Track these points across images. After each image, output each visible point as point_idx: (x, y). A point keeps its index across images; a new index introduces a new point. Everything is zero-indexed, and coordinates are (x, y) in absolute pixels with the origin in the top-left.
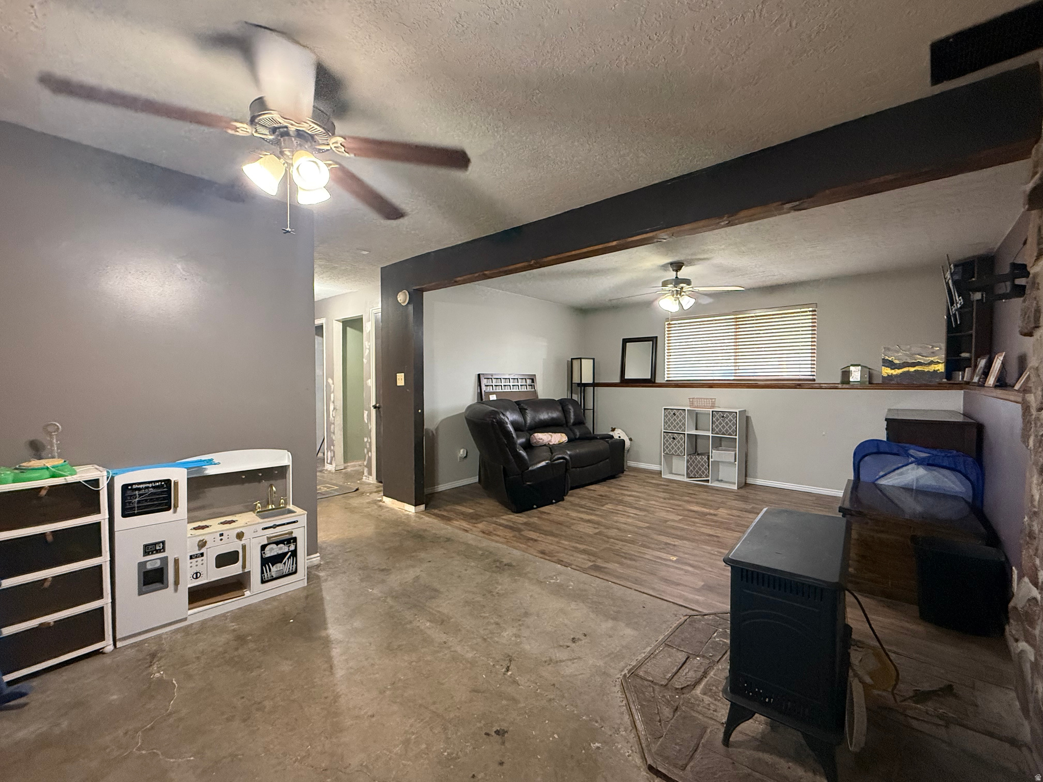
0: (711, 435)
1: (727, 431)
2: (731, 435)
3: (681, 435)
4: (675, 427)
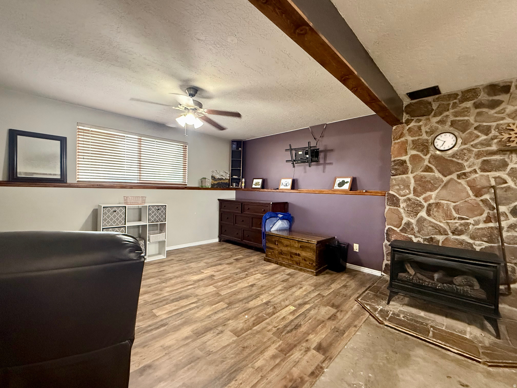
0: (148, 224)
1: (160, 219)
2: (163, 222)
3: (122, 228)
4: (114, 222)
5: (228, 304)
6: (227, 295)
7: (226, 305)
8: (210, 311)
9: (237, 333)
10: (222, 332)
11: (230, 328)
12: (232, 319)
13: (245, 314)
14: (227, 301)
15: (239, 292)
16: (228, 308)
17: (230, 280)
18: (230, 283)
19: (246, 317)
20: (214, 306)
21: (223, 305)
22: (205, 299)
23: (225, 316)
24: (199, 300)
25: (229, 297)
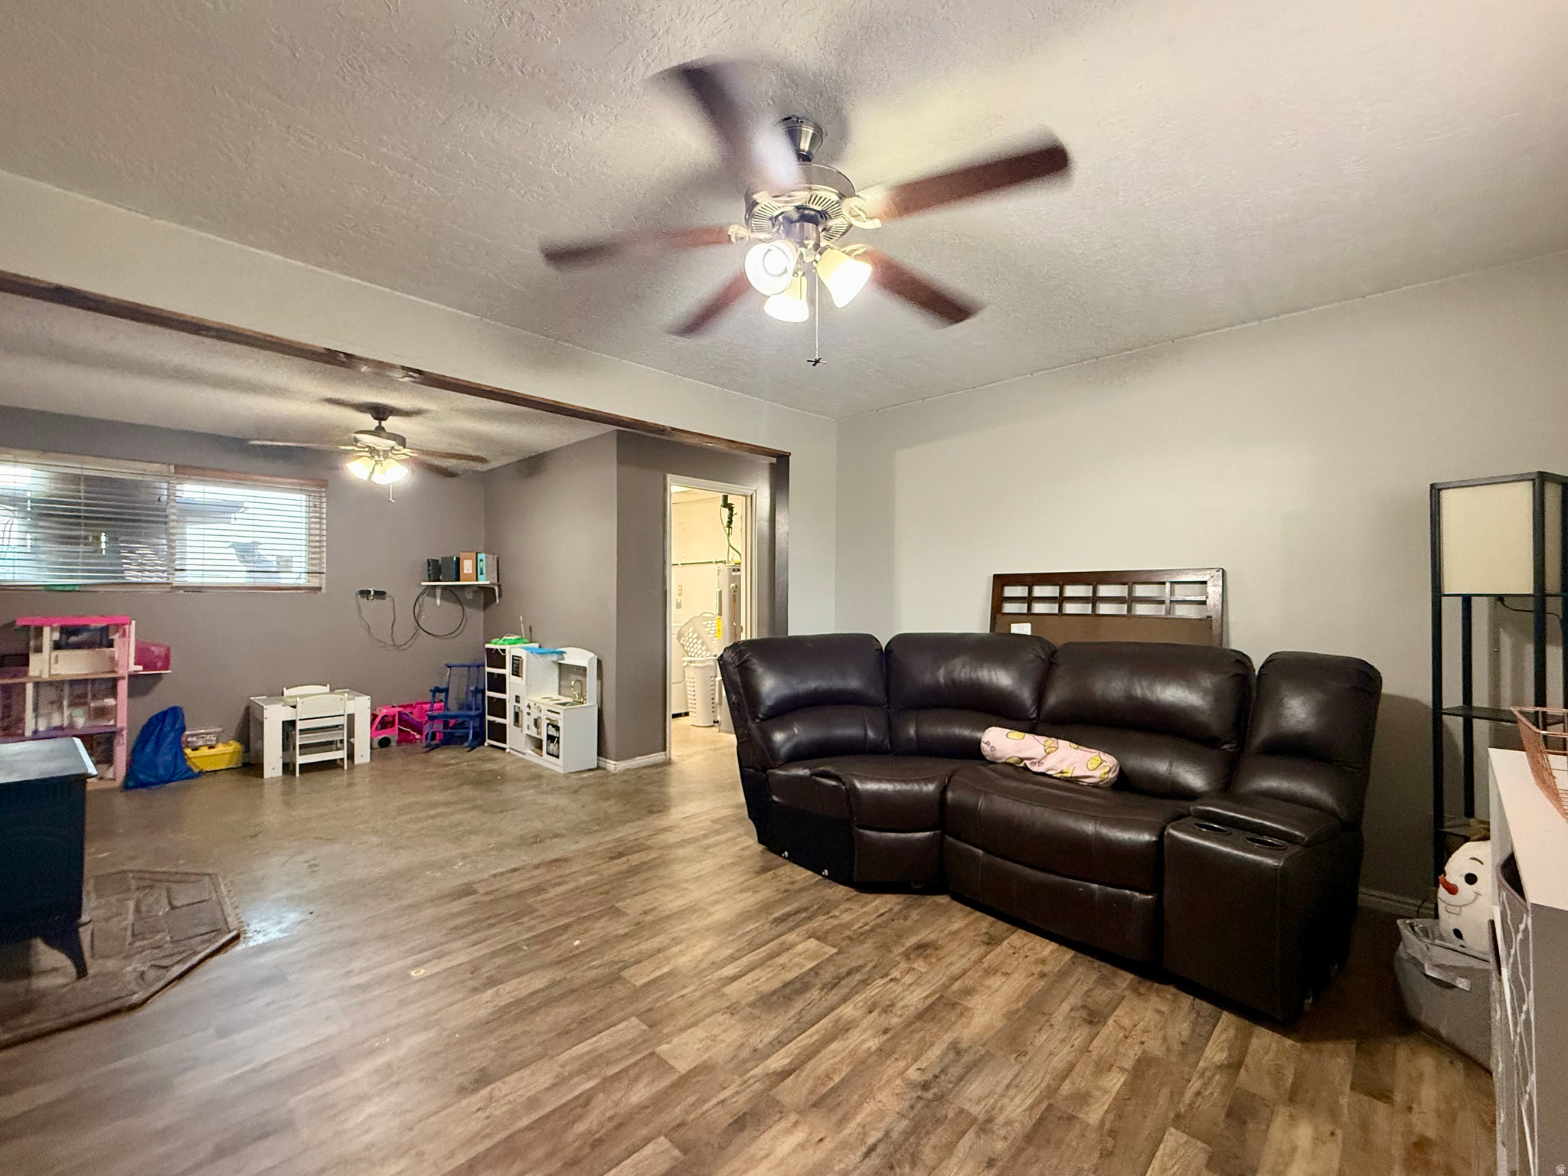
5: (619, 978)
6: (614, 1018)
7: (625, 974)
8: (675, 956)
9: (615, 912)
10: (645, 913)
11: (626, 919)
12: (617, 936)
13: (577, 947)
14: (620, 990)
15: (566, 1032)
16: (620, 965)
17: (580, 1127)
18: (586, 1100)
19: (577, 943)
20: (666, 970)
21: (635, 975)
22: (698, 994)
23: (634, 943)
24: (717, 992)
25: (610, 1005)
